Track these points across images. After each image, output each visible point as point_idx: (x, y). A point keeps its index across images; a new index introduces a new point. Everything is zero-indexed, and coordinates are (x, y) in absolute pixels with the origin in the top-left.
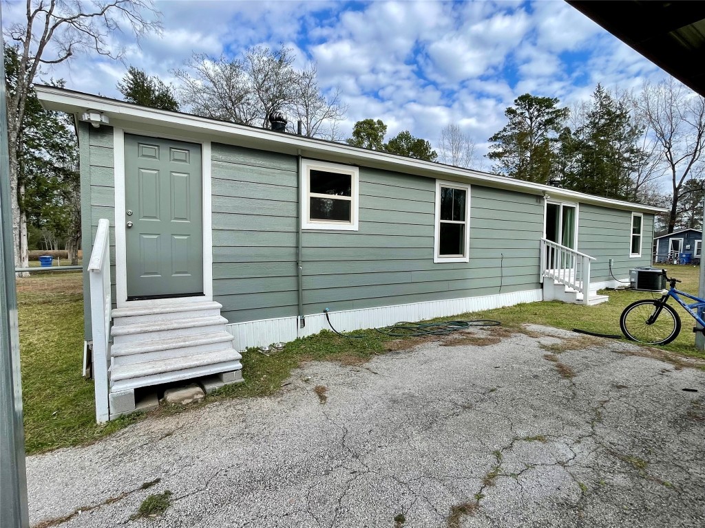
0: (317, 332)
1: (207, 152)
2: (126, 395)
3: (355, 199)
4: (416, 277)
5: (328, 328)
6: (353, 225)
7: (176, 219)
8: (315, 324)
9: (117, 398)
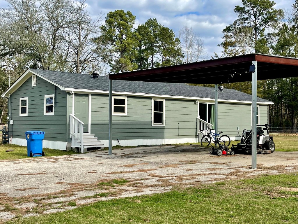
0: (116, 145)
1: (90, 97)
2: (86, 149)
3: (126, 106)
4: (145, 131)
5: (119, 144)
6: (125, 114)
7: (83, 113)
8: (115, 143)
9: (84, 149)
